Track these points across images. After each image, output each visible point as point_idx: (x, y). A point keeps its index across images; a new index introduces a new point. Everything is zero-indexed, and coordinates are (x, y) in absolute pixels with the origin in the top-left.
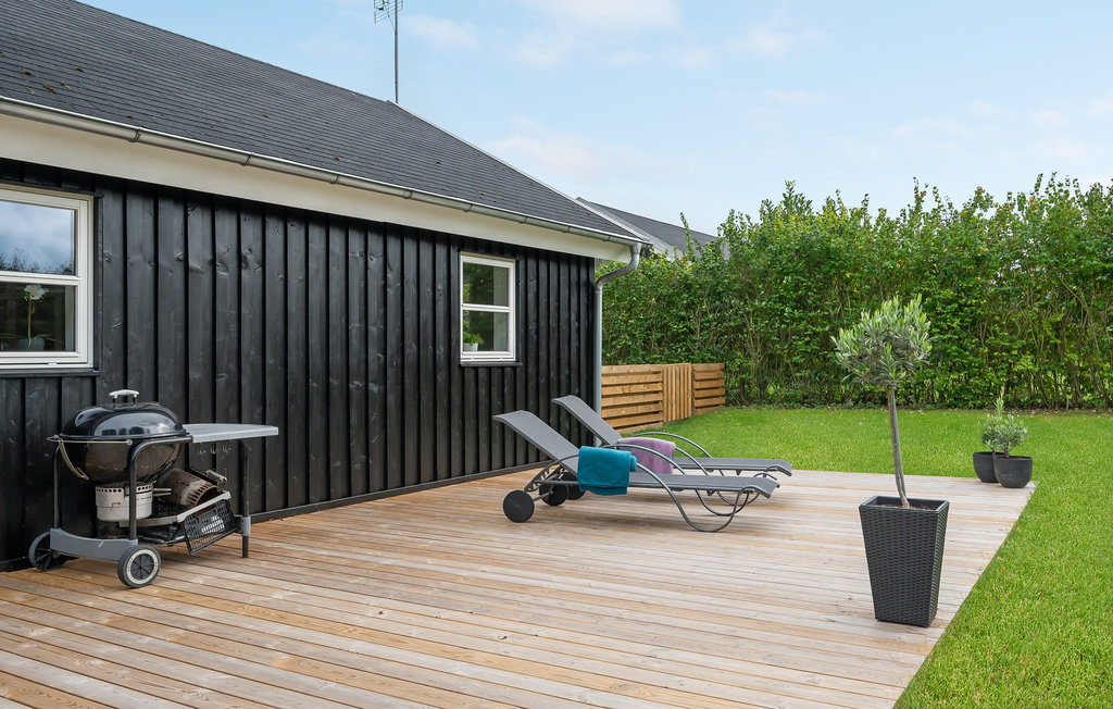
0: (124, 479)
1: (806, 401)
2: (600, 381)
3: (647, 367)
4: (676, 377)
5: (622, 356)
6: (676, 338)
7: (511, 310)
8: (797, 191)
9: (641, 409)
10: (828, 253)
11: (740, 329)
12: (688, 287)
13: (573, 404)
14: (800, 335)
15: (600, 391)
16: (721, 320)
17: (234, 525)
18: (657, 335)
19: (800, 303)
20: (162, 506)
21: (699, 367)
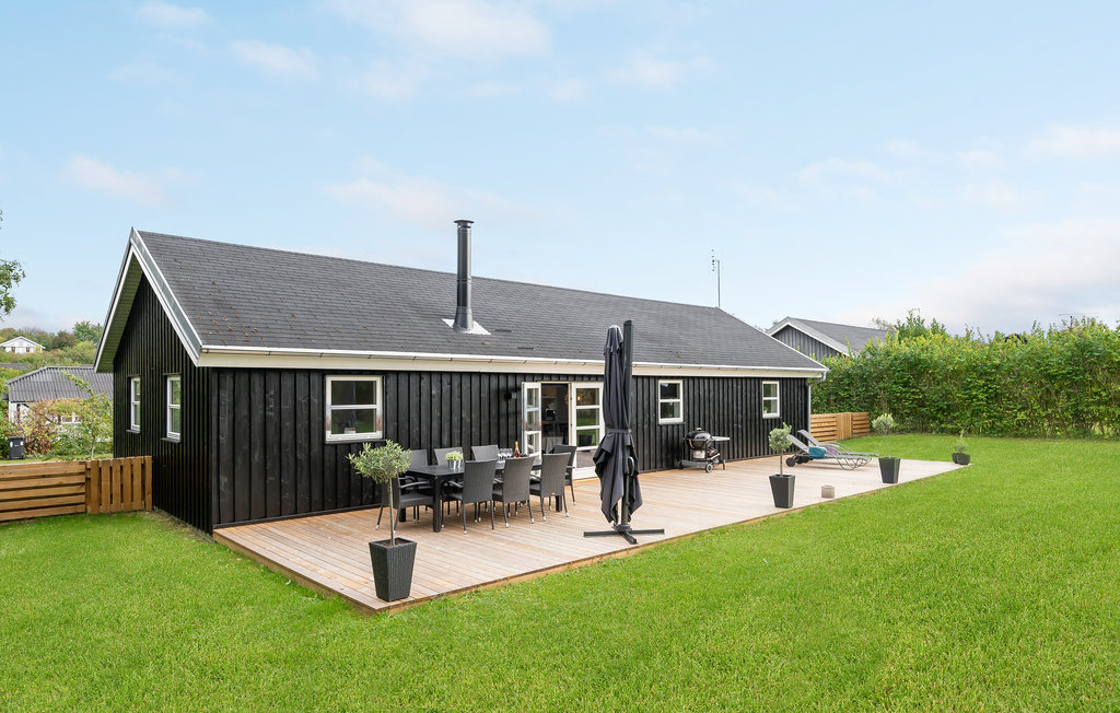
0: (700, 449)
1: (913, 430)
2: (810, 421)
3: (829, 415)
4: (843, 420)
5: (817, 408)
6: (843, 399)
7: (778, 398)
8: (915, 316)
9: (826, 434)
10: (918, 362)
11: (875, 396)
12: (849, 376)
13: (803, 432)
14: (907, 399)
15: (810, 426)
16: (867, 391)
17: (721, 462)
18: (833, 398)
19: (905, 385)
20: (708, 456)
21: (854, 414)
